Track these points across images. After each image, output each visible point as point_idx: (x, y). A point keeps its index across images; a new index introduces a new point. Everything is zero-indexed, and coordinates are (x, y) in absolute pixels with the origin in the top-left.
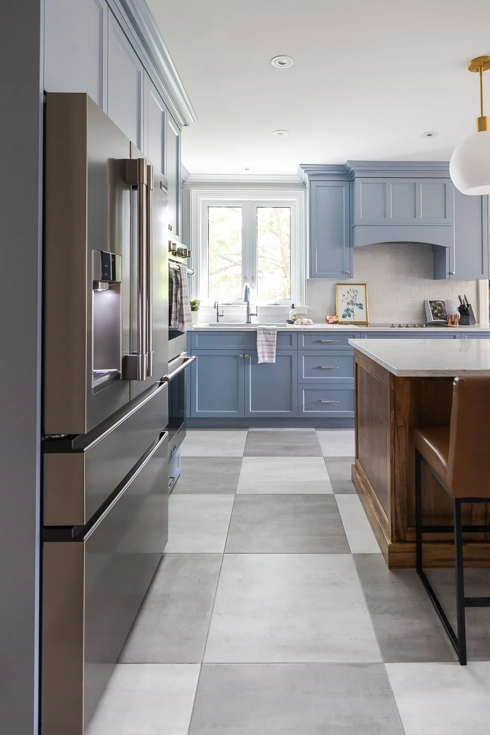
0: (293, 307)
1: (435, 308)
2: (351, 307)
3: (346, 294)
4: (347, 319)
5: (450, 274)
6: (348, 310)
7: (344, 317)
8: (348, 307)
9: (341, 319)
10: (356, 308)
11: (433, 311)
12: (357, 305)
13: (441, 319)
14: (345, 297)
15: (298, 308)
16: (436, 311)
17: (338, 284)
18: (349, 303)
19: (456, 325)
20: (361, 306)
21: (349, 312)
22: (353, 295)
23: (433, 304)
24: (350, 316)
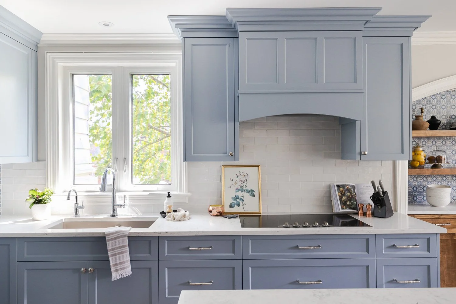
0: (169, 196)
1: (343, 194)
2: (240, 194)
3: (235, 179)
4: (236, 209)
5: (361, 154)
6: (237, 198)
7: (231, 206)
8: (237, 194)
9: (227, 210)
10: (247, 196)
11: (341, 198)
12: (248, 191)
13: (350, 209)
14: (233, 182)
15: (177, 196)
16: (344, 198)
17: (225, 166)
18: (237, 190)
19: (369, 217)
20: (252, 193)
21: (237, 201)
22: (243, 179)
23: (341, 189)
24: (239, 205)
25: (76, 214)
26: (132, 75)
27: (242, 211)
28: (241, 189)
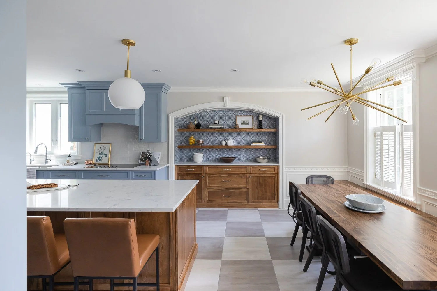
0: (70, 156)
1: (143, 156)
2: (101, 156)
3: (100, 149)
4: (99, 162)
5: (141, 139)
6: (99, 157)
7: (97, 161)
8: (100, 155)
9: (94, 162)
10: (104, 156)
11: (141, 158)
12: (104, 154)
13: (143, 162)
14: (99, 150)
15: (75, 156)
16: (143, 158)
17: (96, 144)
18: (100, 154)
19: (148, 165)
20: (106, 155)
21: (100, 158)
22: (103, 149)
23: (143, 154)
24: (100, 160)
25: (31, 163)
26: (60, 104)
27: (101, 163)
28: (102, 153)
